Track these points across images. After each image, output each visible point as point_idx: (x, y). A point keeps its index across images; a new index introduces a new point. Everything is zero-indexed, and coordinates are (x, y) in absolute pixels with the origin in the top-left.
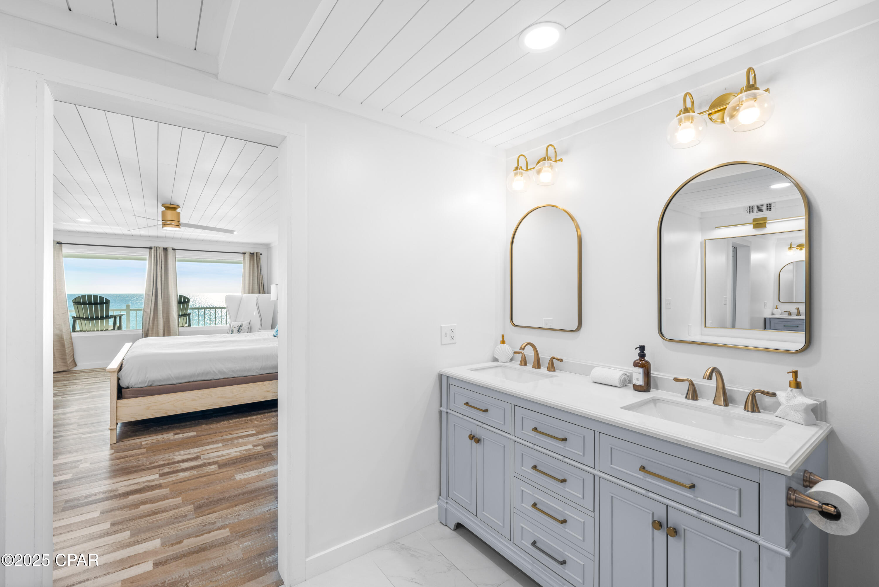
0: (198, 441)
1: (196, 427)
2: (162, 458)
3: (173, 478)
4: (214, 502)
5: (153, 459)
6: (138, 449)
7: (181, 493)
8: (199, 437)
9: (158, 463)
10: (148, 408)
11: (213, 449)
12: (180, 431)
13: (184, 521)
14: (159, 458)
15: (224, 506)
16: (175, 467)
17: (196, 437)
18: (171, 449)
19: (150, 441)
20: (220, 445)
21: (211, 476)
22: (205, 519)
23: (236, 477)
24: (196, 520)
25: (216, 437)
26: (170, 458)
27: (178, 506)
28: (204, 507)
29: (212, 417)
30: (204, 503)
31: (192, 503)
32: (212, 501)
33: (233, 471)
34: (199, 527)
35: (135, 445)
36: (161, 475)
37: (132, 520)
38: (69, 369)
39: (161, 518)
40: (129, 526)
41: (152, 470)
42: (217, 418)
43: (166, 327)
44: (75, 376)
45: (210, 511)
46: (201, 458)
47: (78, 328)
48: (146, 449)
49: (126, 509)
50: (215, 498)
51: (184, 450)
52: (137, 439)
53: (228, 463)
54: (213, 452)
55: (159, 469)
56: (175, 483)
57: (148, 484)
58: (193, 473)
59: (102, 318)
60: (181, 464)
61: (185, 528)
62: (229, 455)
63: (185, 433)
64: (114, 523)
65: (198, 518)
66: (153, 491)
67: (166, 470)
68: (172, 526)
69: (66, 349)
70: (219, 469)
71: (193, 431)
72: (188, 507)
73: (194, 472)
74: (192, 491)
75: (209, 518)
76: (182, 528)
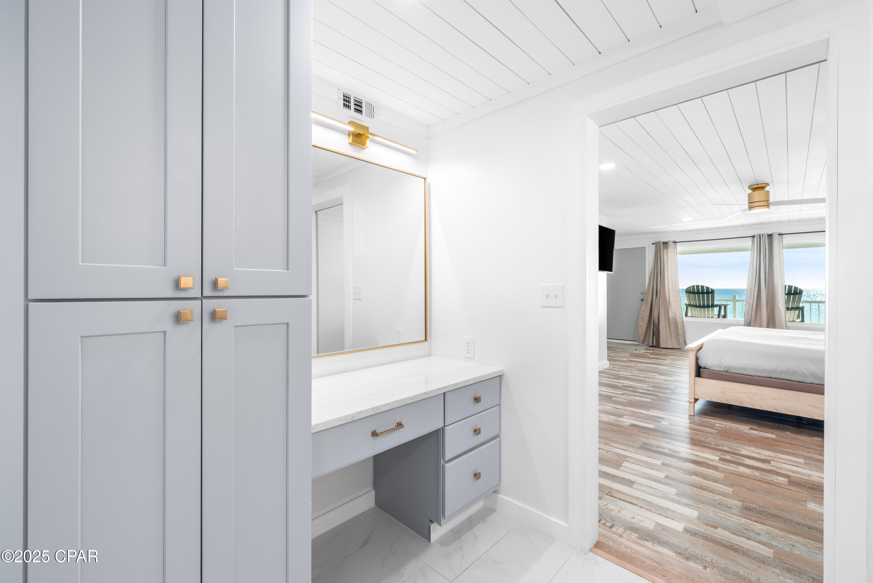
0: (774, 445)
1: (778, 431)
2: (729, 445)
3: (732, 467)
4: (767, 514)
5: (720, 442)
6: (710, 428)
7: (734, 486)
8: (777, 442)
9: (723, 448)
10: (723, 393)
11: (790, 461)
12: (758, 428)
13: (726, 511)
14: (726, 443)
15: (777, 524)
16: (738, 459)
17: (774, 441)
18: (741, 440)
19: (724, 426)
20: (802, 461)
21: (775, 487)
22: (749, 523)
23: (808, 504)
24: (740, 518)
25: (800, 450)
26: (736, 448)
27: (726, 494)
28: (753, 512)
29: (804, 428)
30: (755, 508)
31: (741, 501)
32: (766, 512)
33: (807, 496)
34: (739, 527)
35: (708, 423)
36: (721, 459)
37: (682, 482)
38: (682, 348)
39: (706, 495)
40: (677, 485)
41: (715, 451)
42: (810, 431)
43: (770, 320)
44: (685, 354)
45: (758, 519)
46: (770, 463)
47: (689, 314)
48: (717, 431)
49: (681, 471)
50: (770, 511)
51: (755, 448)
52: (713, 419)
53: (803, 484)
54: (788, 464)
55: (721, 454)
56: (732, 473)
57: (706, 461)
58: (755, 473)
59: (708, 306)
60: (746, 459)
61: (725, 518)
62: (809, 476)
63: (763, 432)
64: (668, 477)
65: (742, 518)
66: (709, 469)
67: (728, 457)
68: (713, 508)
69: (679, 331)
70: (789, 484)
71: (773, 433)
72: (736, 501)
73: (757, 474)
74: (746, 490)
75: (754, 525)
76: (722, 516)
